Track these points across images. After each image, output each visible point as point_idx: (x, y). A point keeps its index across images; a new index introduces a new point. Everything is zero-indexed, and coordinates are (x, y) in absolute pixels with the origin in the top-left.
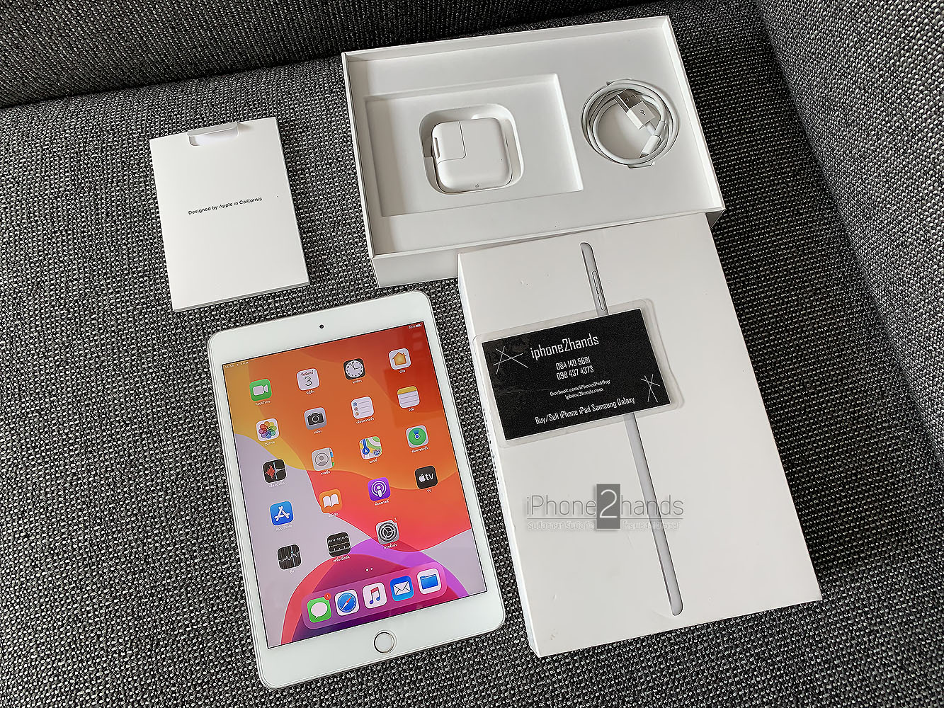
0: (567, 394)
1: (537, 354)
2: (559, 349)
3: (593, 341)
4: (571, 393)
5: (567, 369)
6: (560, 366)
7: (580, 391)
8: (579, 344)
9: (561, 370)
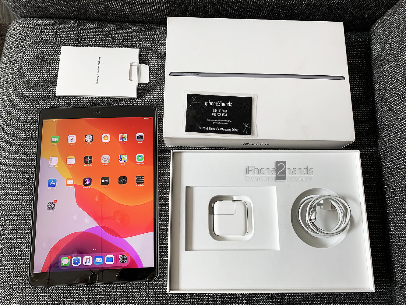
0: (214, 121)
1: (207, 104)
2: (216, 104)
3: (230, 104)
4: (216, 122)
5: (217, 113)
6: (215, 110)
7: (219, 122)
8: (225, 104)
9: (214, 112)
